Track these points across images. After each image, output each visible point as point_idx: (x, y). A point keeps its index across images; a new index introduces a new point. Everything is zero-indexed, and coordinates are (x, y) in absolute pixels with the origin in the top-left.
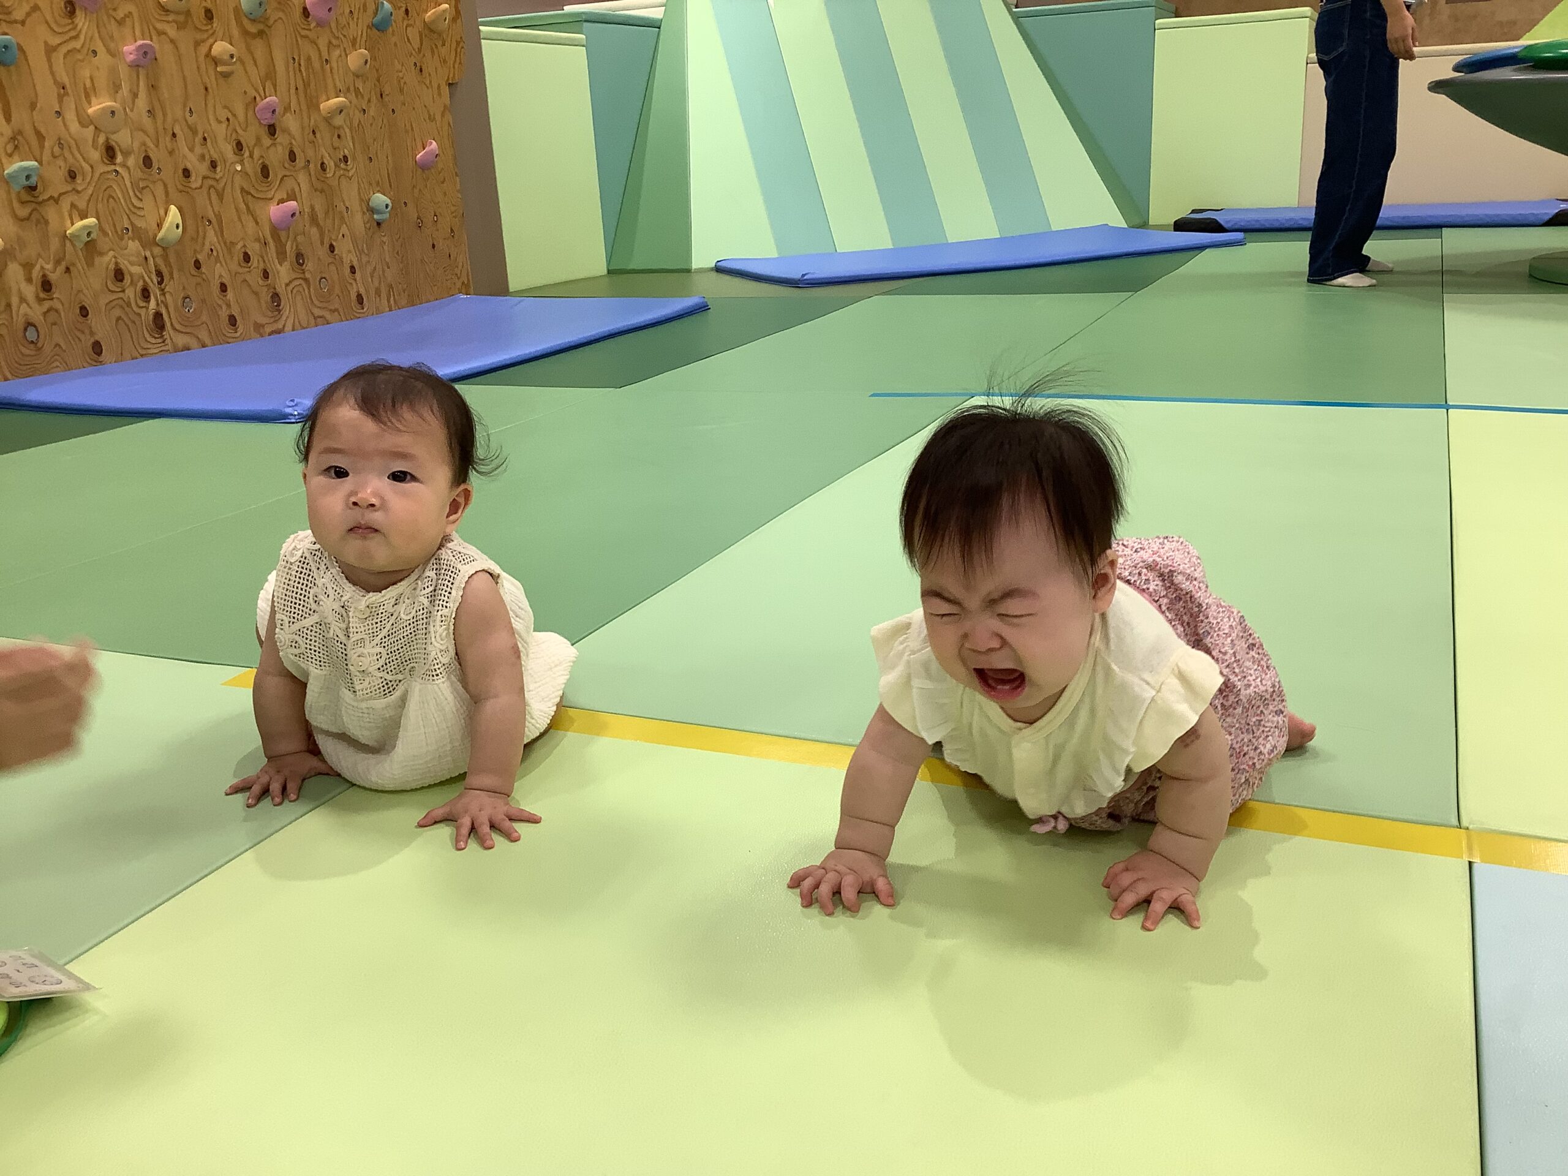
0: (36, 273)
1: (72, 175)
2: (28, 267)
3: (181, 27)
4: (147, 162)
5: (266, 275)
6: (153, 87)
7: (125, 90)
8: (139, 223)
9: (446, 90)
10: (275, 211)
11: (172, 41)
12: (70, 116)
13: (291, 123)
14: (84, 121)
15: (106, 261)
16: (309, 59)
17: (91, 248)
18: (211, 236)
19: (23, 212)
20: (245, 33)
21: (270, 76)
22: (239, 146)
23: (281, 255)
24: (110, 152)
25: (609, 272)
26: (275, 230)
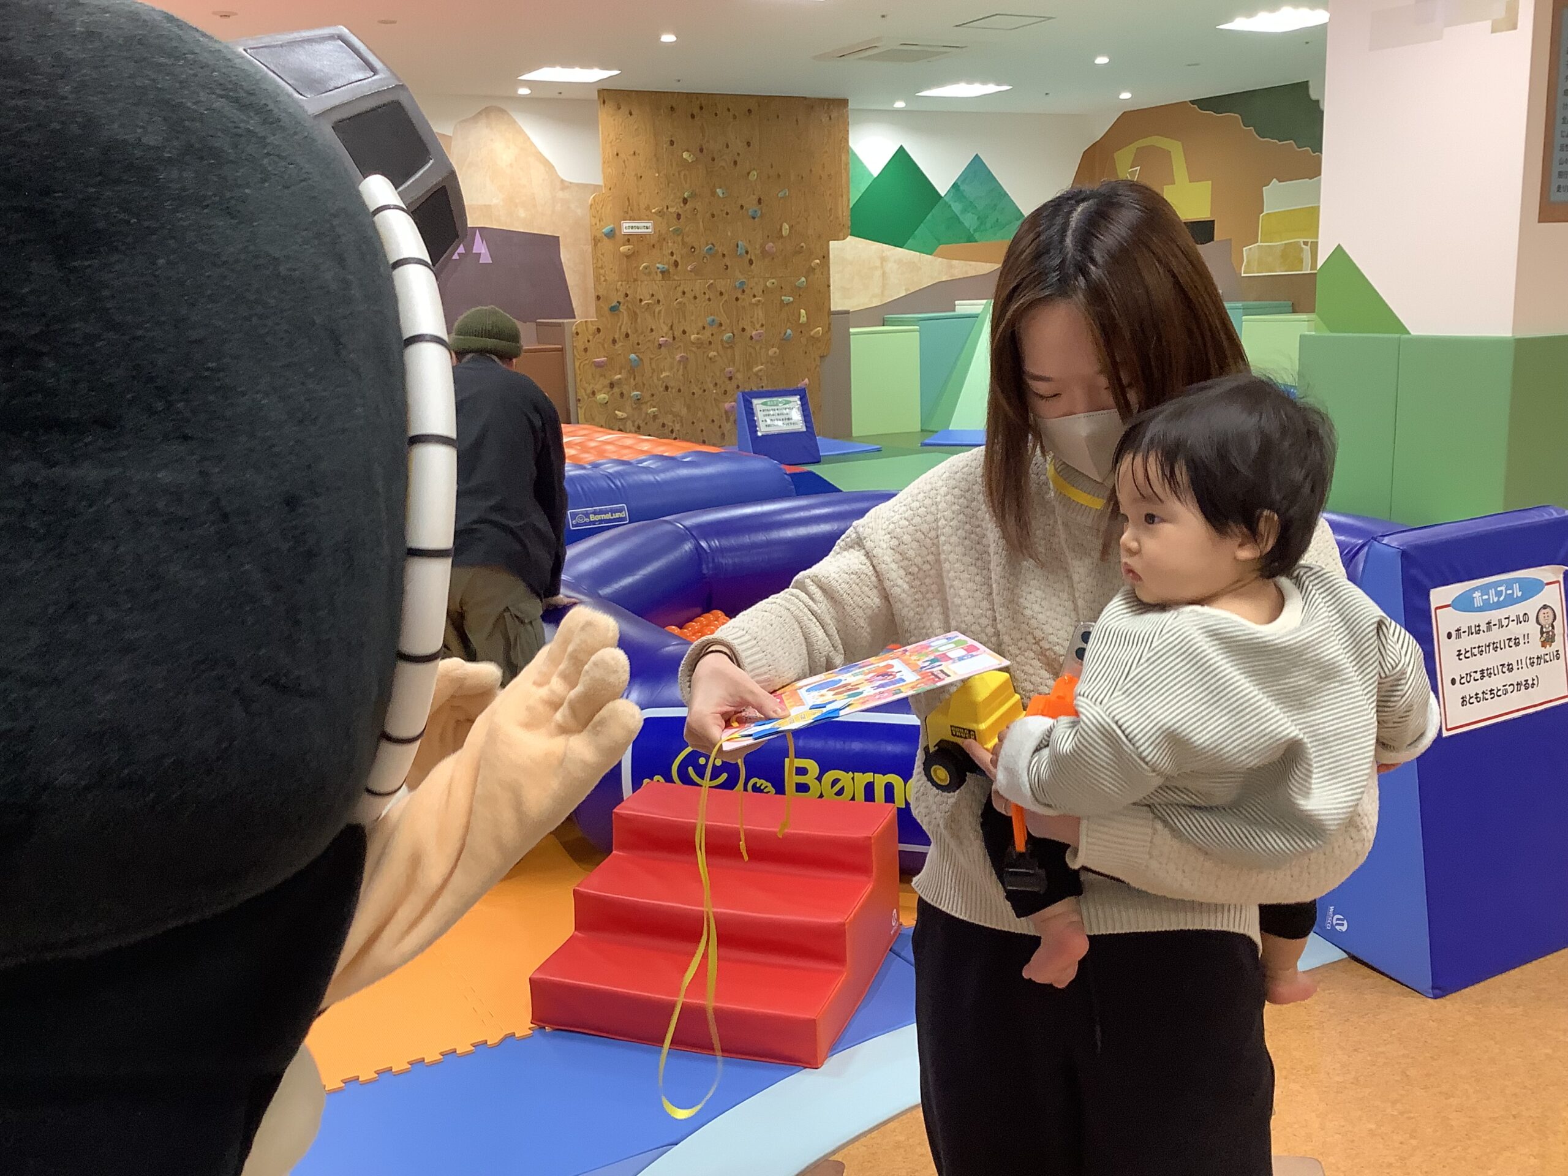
0: (636, 423)
1: (653, 395)
2: (633, 422)
3: (698, 348)
4: (679, 391)
5: (720, 427)
6: (685, 368)
7: (675, 370)
8: (674, 410)
9: (818, 359)
10: (727, 405)
11: (695, 353)
12: (655, 378)
13: (739, 376)
14: (659, 379)
15: (660, 421)
16: (750, 354)
17: (655, 417)
18: (700, 413)
19: (635, 406)
20: (724, 347)
21: (733, 360)
22: (716, 384)
23: (727, 420)
24: (667, 388)
25: (922, 430)
26: (726, 412)
